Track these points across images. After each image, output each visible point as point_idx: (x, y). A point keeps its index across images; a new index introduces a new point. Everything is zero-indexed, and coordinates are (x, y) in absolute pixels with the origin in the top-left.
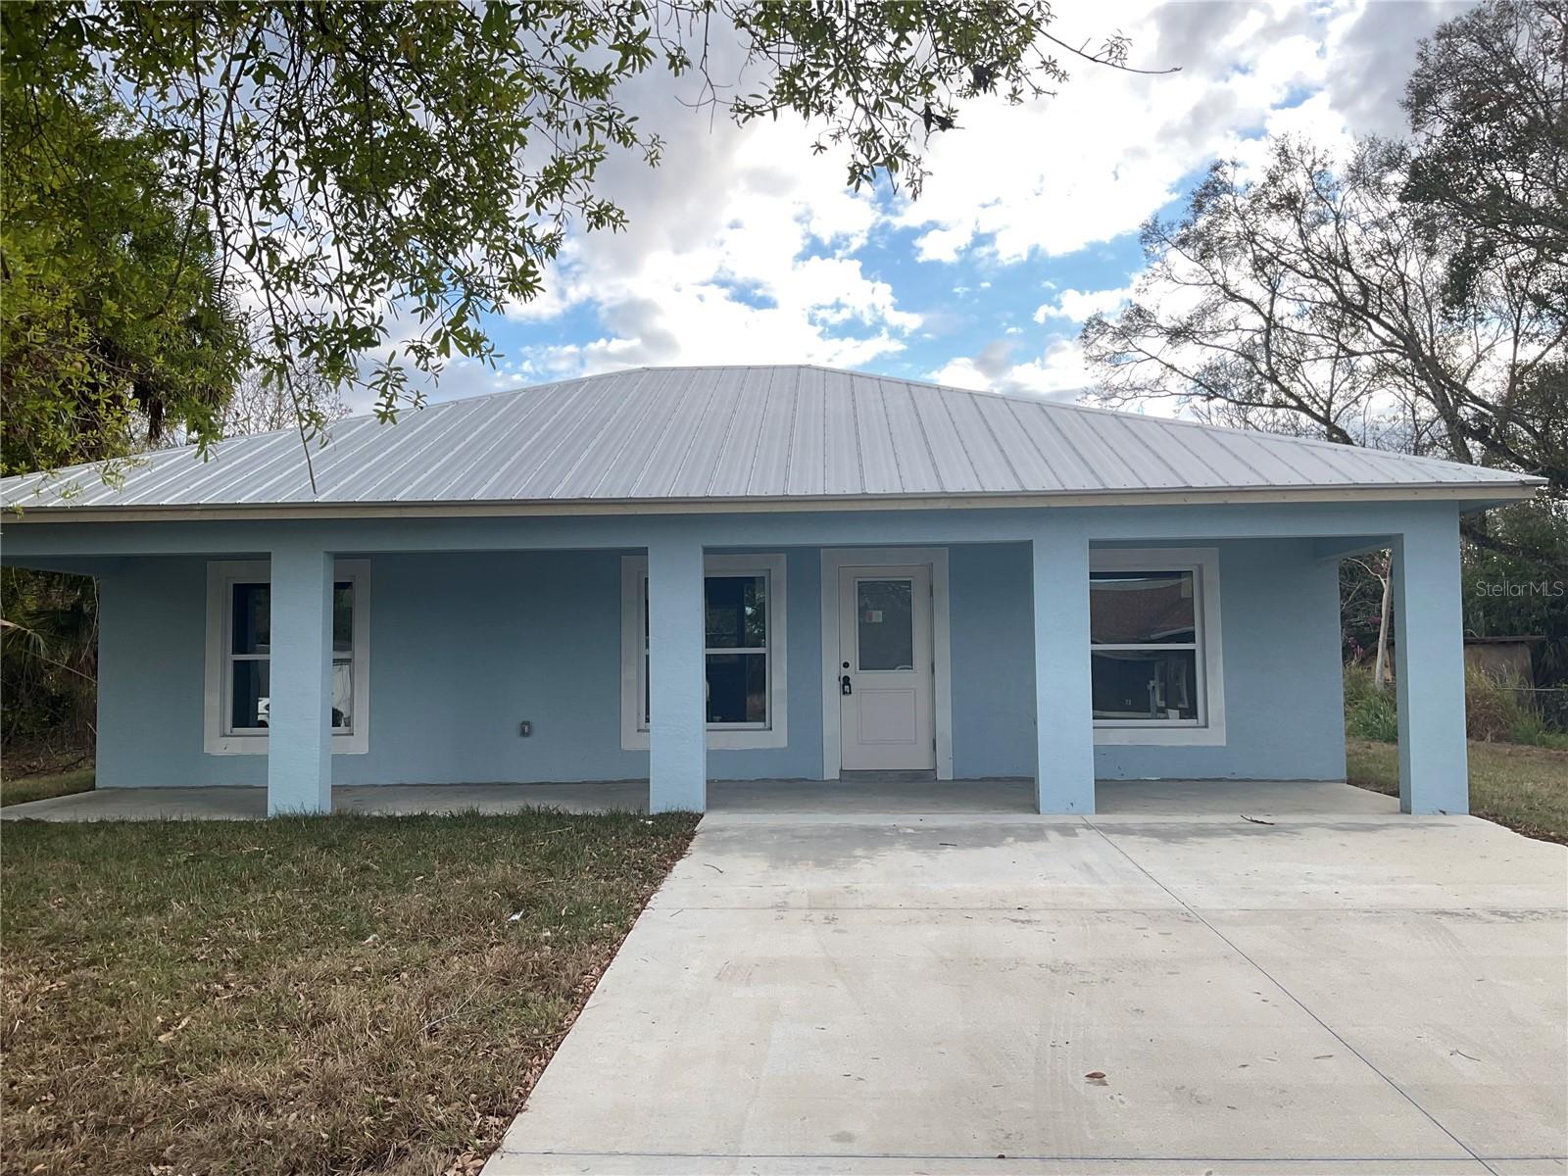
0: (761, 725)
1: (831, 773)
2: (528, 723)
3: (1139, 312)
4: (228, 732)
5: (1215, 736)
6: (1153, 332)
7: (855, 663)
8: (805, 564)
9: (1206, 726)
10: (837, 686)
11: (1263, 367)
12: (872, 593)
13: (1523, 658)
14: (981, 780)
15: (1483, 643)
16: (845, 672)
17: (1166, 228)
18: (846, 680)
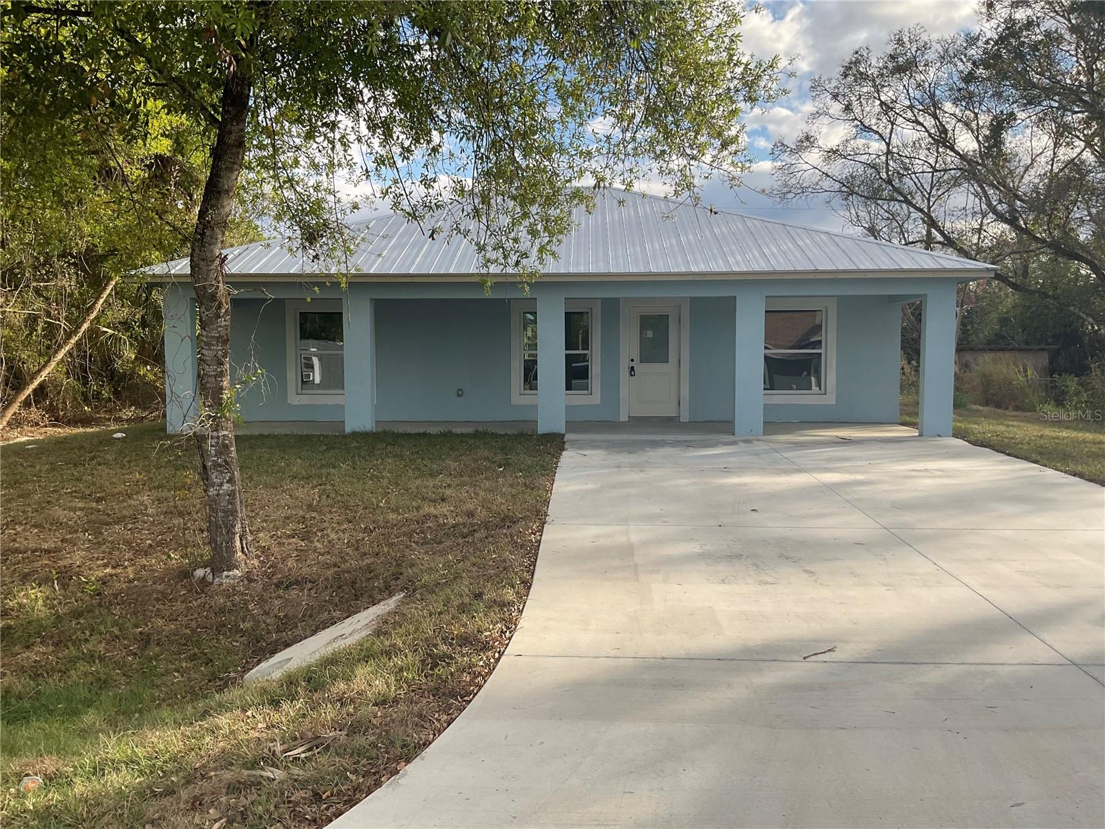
0: (586, 392)
1: (624, 418)
2: (461, 390)
3: (807, 138)
4: (300, 392)
5: (830, 399)
6: (816, 150)
7: (637, 359)
8: (611, 308)
9: (825, 394)
10: (627, 372)
11: (884, 176)
12: (647, 322)
13: (1044, 359)
14: (705, 422)
15: (1020, 350)
16: (632, 364)
17: (827, 82)
18: (632, 368)
